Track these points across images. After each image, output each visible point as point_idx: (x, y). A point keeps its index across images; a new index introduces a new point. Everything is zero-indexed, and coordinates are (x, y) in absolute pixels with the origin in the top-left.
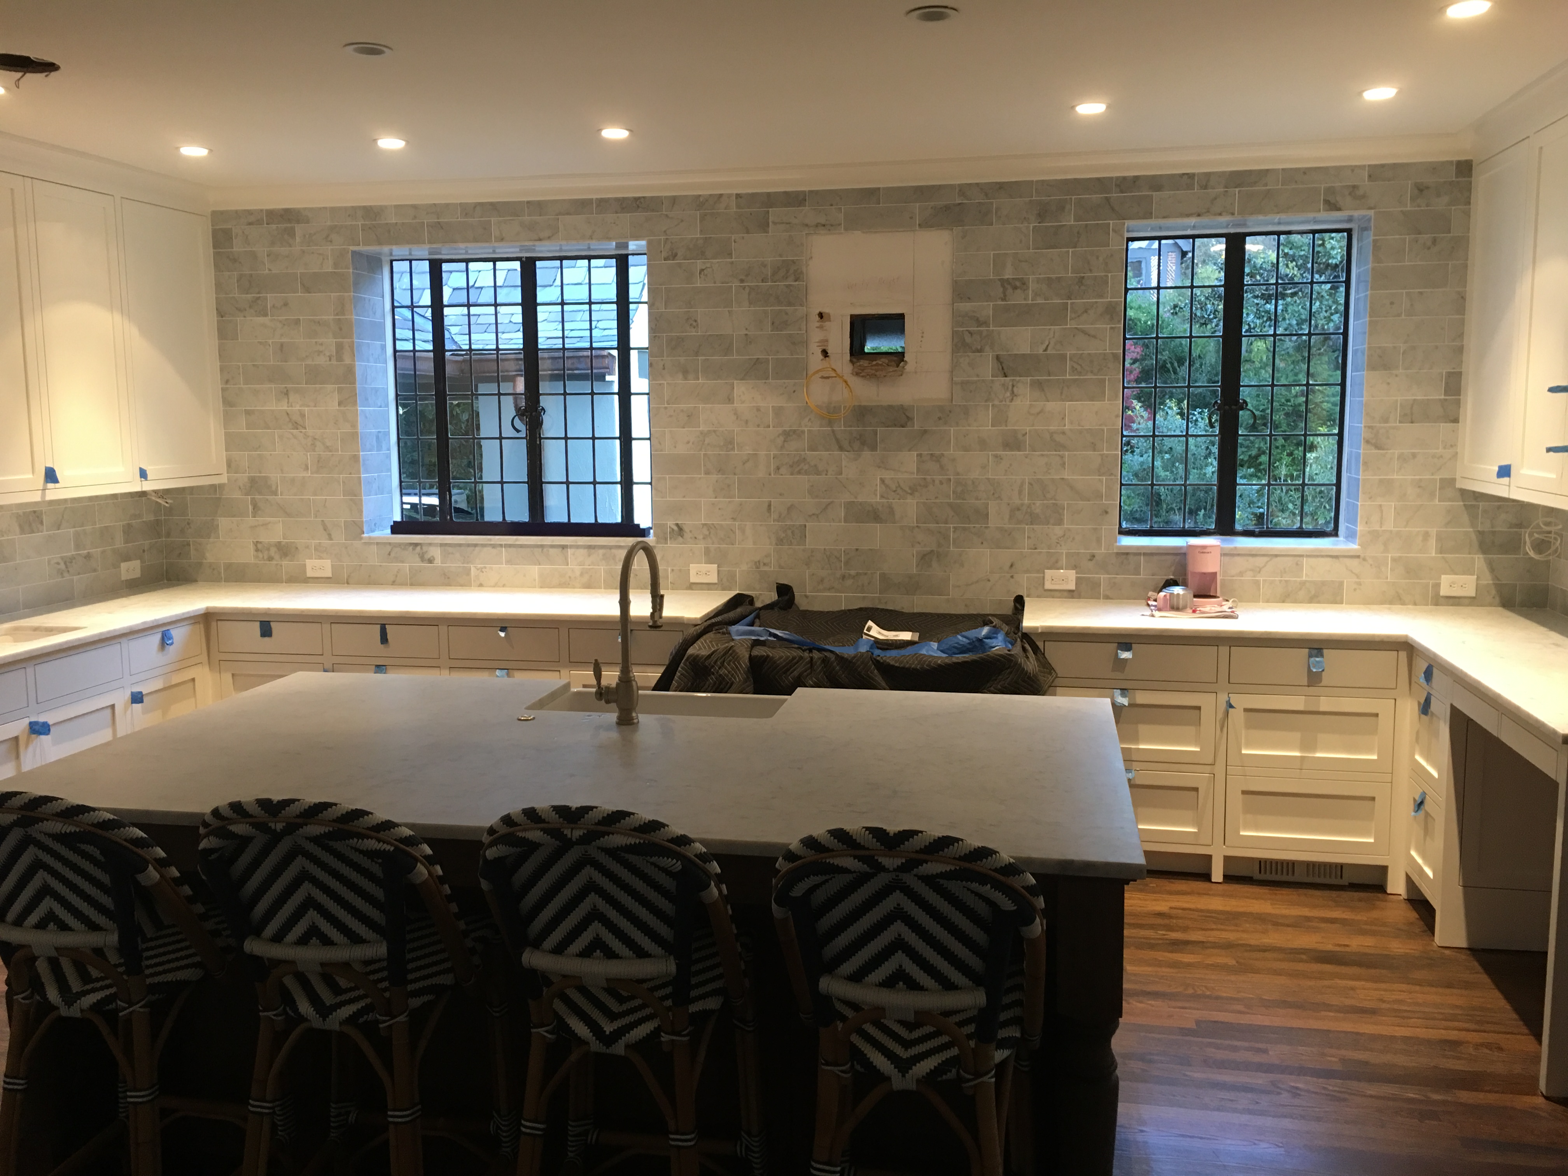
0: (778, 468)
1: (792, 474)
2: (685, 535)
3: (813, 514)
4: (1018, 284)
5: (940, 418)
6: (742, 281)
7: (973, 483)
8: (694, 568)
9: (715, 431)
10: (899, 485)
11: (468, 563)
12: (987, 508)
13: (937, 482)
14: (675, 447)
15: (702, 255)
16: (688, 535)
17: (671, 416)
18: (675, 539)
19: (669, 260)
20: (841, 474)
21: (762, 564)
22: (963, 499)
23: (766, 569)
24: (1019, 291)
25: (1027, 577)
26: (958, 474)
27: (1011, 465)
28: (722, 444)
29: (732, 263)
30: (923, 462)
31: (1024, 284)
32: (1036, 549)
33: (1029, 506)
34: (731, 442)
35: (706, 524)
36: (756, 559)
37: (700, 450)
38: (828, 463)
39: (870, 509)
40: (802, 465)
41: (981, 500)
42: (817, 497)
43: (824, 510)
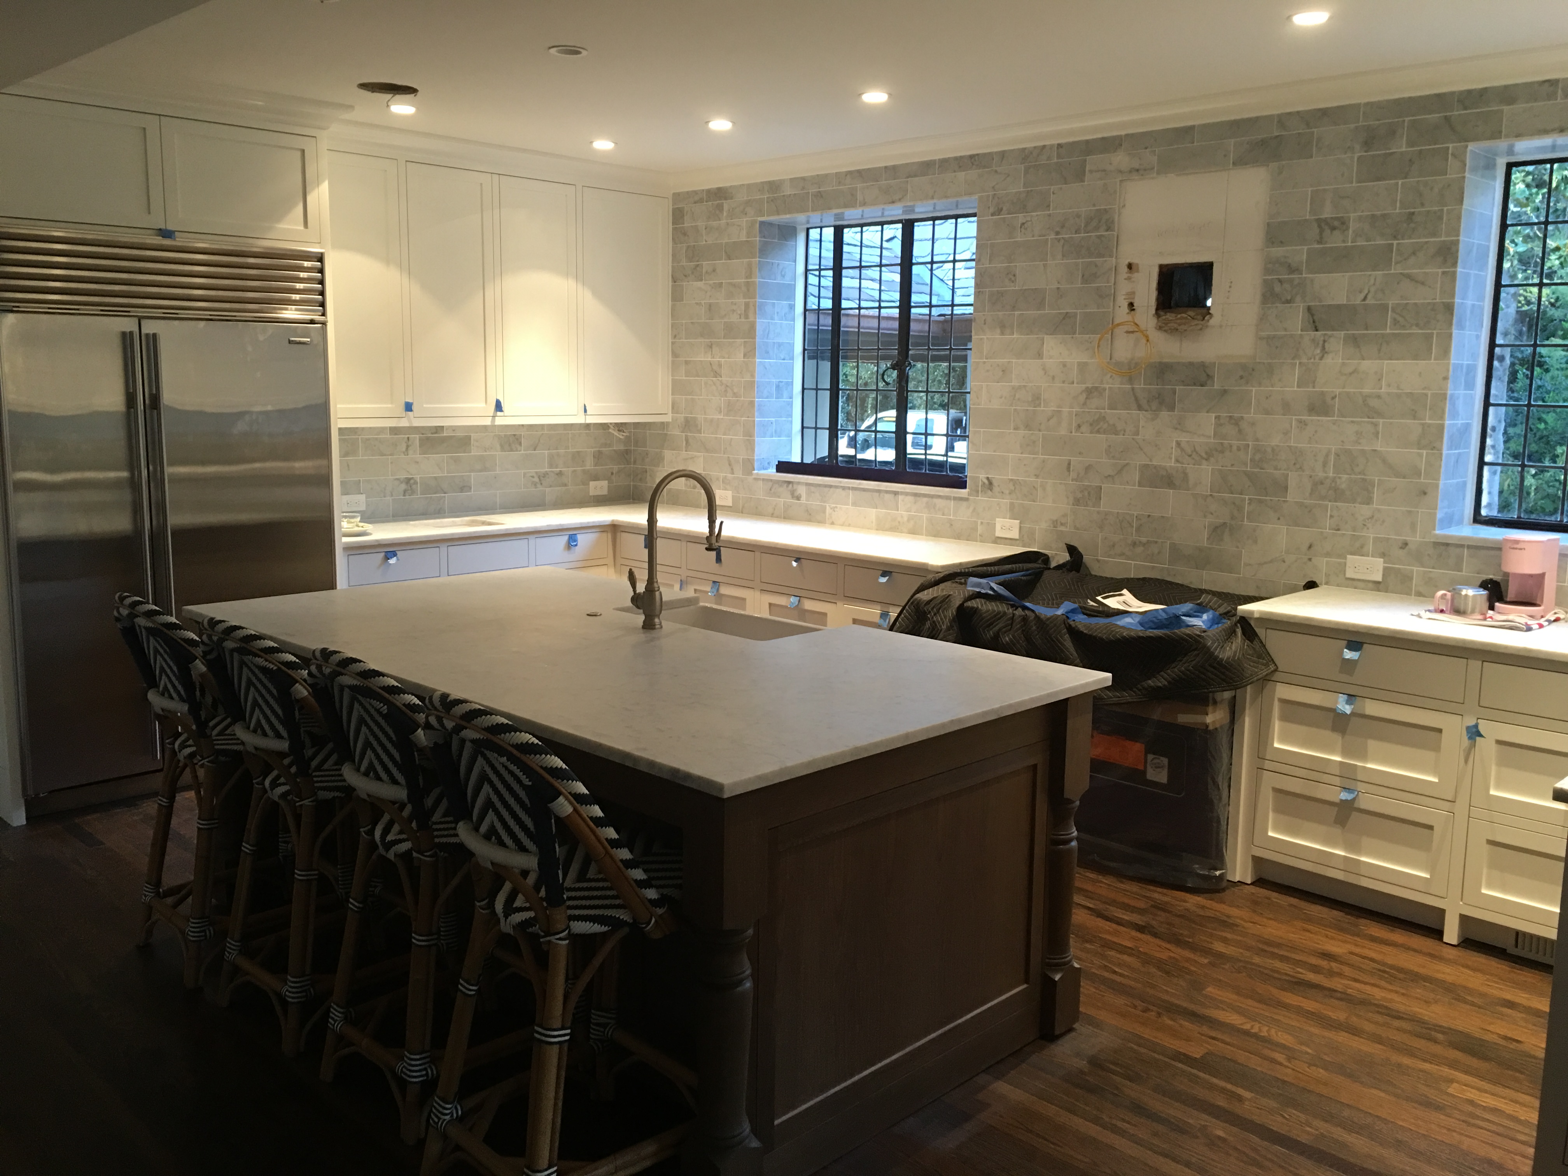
0: (1079, 426)
1: (1091, 432)
2: (994, 489)
3: (1109, 476)
4: (1336, 223)
5: (1241, 377)
6: (1057, 233)
7: (1273, 450)
8: (999, 522)
9: (1025, 386)
10: (1195, 449)
11: (824, 502)
12: (1287, 480)
13: (1235, 448)
14: (990, 401)
15: (1024, 209)
16: (996, 489)
17: (988, 371)
18: (985, 493)
19: (995, 215)
20: (1138, 434)
21: (1059, 523)
22: (1261, 469)
23: (1062, 528)
24: (1336, 232)
25: (1327, 562)
26: (1257, 440)
27: (1316, 432)
28: (1030, 399)
29: (1049, 215)
30: (1221, 425)
31: (1343, 223)
32: (1338, 530)
33: (1334, 480)
34: (1039, 398)
35: (1012, 480)
36: (1055, 518)
37: (1011, 405)
38: (1126, 423)
39: (1164, 473)
40: (1102, 423)
41: (1280, 469)
42: (1113, 457)
43: (1120, 472)
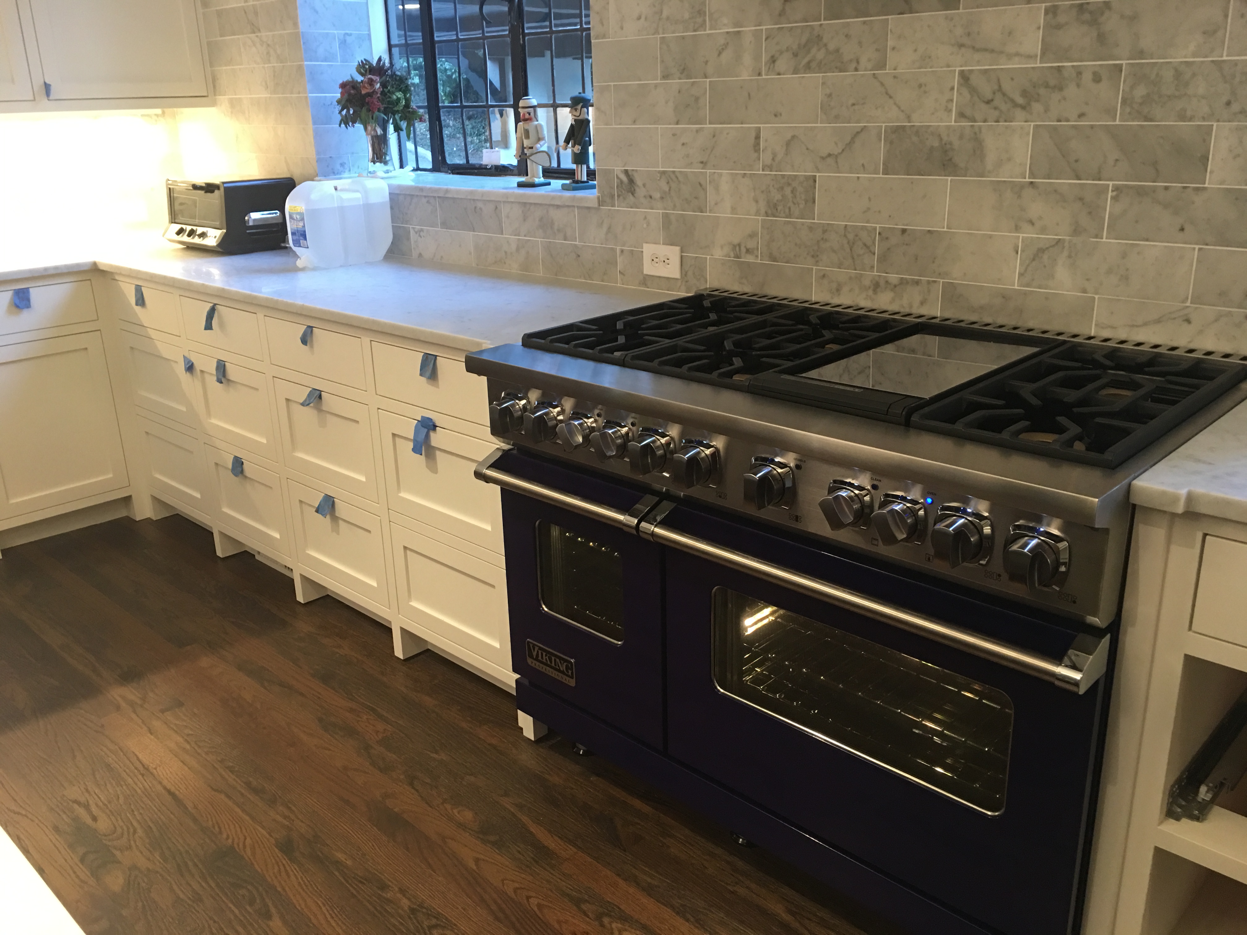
0: (773, 60)
1: (795, 72)
2: (637, 190)
3: (830, 155)
7: (1178, 74)
8: (648, 250)
10: (1000, 86)
12: (1206, 142)
13: (1087, 77)
14: (622, 28)
16: (641, 192)
18: (624, 198)
20: (884, 66)
21: (743, 250)
22: (1147, 119)
26: (1141, 54)
30: (1059, 27)
35: (664, 173)
36: (736, 241)
37: (656, 32)
38: (860, 43)
39: (936, 144)
40: (814, 50)
41: (1190, 120)
42: (837, 118)
43: (850, 145)
